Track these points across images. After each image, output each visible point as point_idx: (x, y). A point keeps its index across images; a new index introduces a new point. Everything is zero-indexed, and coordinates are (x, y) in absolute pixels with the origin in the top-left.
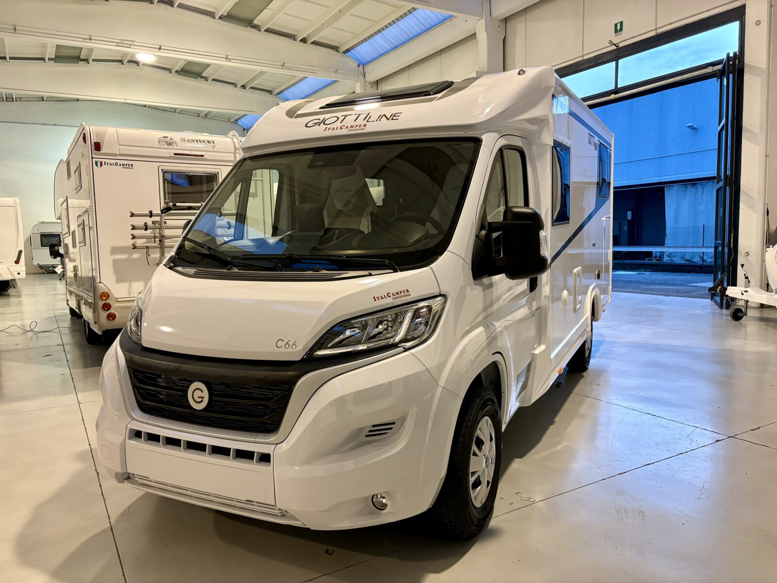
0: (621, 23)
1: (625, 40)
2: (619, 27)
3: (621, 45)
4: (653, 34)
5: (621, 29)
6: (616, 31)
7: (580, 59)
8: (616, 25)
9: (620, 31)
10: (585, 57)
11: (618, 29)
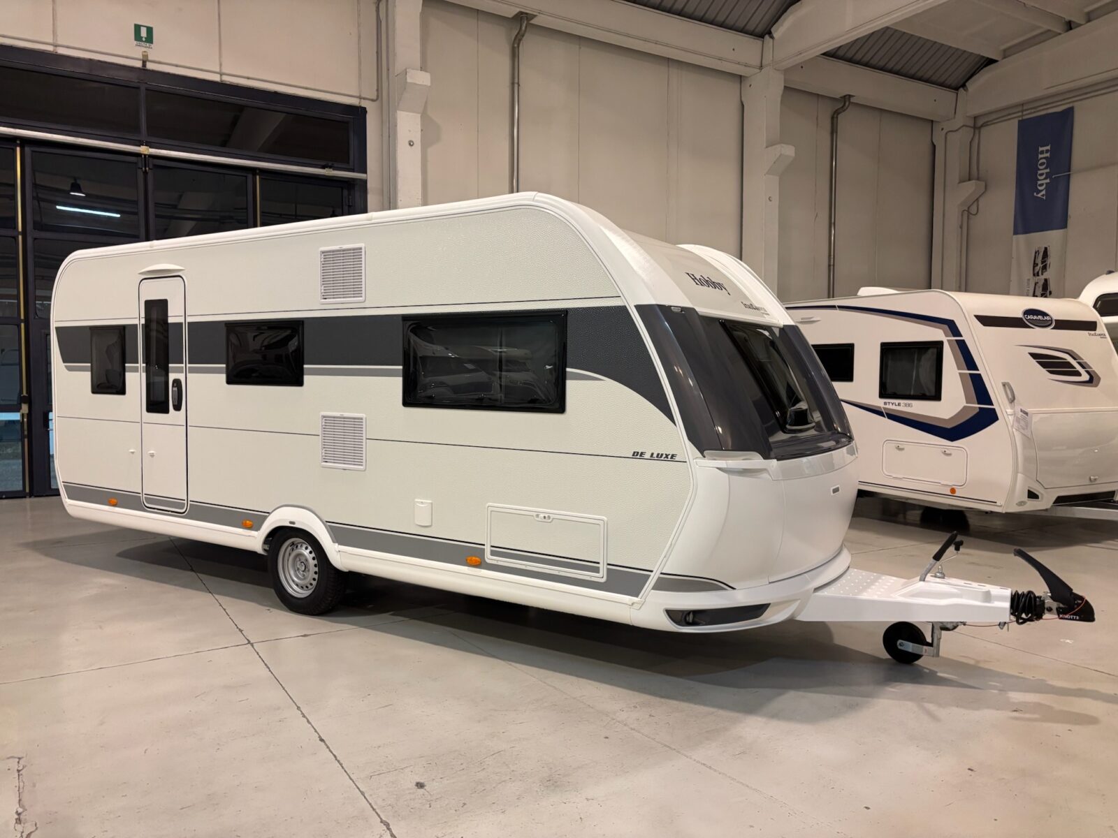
0: (150, 30)
1: (160, 63)
2: (144, 33)
3: (150, 66)
4: (216, 78)
5: (150, 39)
6: (138, 37)
7: (50, 48)
8: (137, 28)
9: (145, 42)
10: (61, 51)
11: (144, 35)
